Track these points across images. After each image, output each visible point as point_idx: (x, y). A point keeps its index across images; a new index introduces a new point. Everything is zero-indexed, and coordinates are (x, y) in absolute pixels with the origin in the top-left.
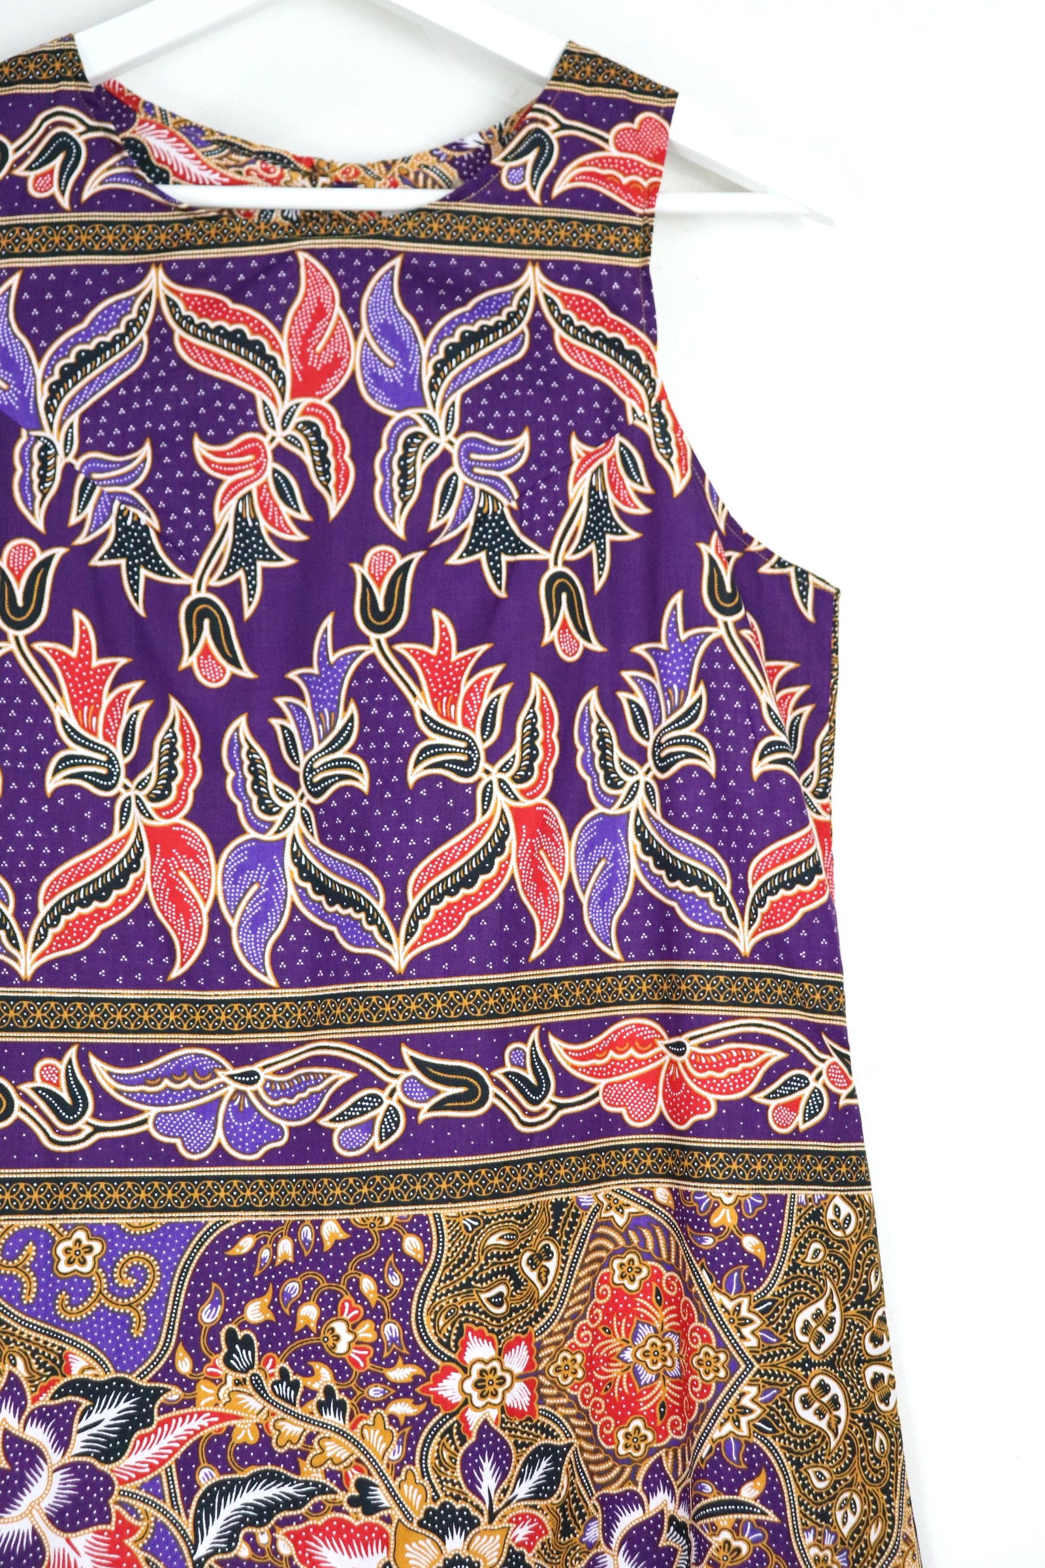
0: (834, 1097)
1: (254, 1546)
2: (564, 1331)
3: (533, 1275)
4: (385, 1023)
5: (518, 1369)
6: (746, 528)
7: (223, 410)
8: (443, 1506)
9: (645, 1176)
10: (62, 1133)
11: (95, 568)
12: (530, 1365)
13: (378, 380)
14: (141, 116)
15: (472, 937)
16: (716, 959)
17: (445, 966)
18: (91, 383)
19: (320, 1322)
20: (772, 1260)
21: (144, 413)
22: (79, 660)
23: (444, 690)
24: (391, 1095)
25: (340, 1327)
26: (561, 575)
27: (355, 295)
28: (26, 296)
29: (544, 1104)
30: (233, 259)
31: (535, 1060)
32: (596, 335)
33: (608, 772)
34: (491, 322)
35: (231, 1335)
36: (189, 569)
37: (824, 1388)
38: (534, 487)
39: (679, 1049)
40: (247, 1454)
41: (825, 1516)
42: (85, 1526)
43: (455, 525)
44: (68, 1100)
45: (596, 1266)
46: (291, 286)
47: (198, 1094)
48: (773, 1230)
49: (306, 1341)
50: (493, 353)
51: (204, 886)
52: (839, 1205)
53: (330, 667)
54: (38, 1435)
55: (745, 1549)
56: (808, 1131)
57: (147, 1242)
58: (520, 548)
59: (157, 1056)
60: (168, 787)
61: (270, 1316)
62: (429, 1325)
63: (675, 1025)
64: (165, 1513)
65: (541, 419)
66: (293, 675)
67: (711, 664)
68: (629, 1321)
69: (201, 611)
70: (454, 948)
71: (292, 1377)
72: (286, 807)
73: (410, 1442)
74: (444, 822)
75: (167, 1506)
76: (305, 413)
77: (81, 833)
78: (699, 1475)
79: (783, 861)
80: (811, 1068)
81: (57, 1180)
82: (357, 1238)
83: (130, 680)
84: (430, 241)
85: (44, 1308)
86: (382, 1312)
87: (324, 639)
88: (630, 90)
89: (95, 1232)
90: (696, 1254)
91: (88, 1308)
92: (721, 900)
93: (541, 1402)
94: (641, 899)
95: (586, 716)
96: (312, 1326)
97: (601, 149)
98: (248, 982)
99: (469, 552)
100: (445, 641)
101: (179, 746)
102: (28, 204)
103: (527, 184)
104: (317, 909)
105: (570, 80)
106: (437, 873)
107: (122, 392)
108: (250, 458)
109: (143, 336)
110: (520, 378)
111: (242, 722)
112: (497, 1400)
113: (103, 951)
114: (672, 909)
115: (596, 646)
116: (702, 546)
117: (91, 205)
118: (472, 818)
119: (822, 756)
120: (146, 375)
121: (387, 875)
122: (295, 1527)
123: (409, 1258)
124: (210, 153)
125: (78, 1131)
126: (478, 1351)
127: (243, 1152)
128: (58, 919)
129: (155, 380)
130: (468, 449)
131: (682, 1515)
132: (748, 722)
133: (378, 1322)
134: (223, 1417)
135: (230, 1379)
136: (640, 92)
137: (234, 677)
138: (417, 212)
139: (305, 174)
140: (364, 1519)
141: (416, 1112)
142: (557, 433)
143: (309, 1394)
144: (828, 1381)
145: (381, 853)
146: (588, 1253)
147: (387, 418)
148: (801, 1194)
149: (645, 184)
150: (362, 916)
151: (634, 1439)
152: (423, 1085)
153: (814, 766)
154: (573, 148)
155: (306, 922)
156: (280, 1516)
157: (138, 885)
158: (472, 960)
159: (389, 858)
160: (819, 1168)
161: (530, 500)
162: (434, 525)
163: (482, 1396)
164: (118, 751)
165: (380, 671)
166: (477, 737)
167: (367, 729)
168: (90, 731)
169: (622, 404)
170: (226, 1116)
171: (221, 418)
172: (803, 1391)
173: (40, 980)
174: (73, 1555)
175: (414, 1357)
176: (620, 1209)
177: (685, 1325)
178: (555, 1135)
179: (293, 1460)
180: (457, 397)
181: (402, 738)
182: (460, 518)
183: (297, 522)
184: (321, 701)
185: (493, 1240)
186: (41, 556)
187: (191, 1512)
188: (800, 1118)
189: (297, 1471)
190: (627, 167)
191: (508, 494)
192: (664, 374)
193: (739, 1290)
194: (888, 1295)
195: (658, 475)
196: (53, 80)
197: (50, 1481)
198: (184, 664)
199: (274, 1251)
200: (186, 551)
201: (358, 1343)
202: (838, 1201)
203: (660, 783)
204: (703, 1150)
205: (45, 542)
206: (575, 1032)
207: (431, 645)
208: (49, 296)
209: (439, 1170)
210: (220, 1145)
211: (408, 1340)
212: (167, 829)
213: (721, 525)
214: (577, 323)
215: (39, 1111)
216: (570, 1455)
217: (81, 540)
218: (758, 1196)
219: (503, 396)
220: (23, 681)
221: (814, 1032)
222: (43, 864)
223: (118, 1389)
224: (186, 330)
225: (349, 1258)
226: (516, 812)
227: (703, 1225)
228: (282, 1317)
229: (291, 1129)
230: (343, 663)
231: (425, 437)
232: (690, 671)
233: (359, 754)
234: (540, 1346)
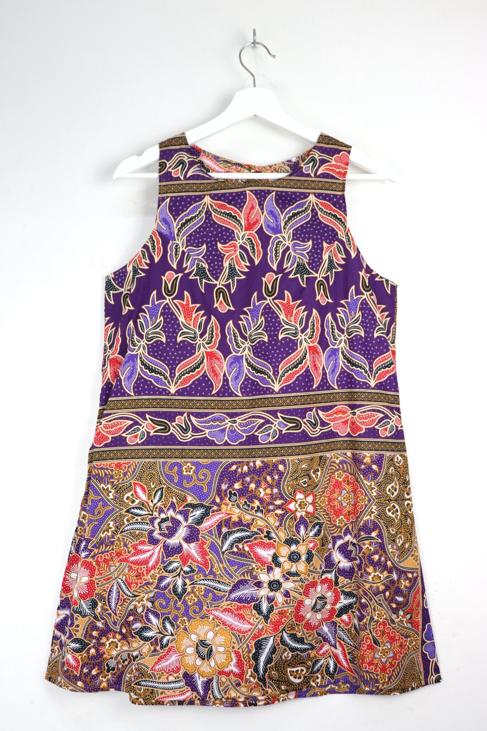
0: (397, 427)
1: (238, 548)
2: (322, 491)
3: (314, 476)
4: (273, 406)
5: (310, 501)
6: (372, 267)
7: (226, 235)
8: (290, 538)
9: (344, 449)
10: (184, 436)
11: (191, 279)
12: (313, 501)
13: (269, 226)
14: (202, 154)
15: (297, 382)
16: (364, 388)
17: (290, 390)
18: (189, 228)
19: (256, 489)
20: (380, 472)
21: (204, 236)
22: (186, 305)
23: (289, 313)
24: (275, 426)
25: (261, 490)
26: (321, 281)
27: (262, 202)
28: (171, 204)
29: (317, 429)
30: (228, 193)
31: (314, 417)
32: (330, 213)
33: (334, 336)
34: (301, 210)
35: (230, 492)
36: (217, 279)
37: (394, 507)
38: (313, 256)
39: (354, 414)
40: (235, 524)
41: (394, 541)
42: (193, 542)
43: (291, 267)
44: (185, 427)
45: (331, 474)
46: (244, 200)
47: (220, 426)
48: (380, 463)
49: (252, 494)
50: (301, 219)
51: (221, 368)
52: (398, 457)
53: (256, 307)
54: (180, 517)
55: (372, 549)
56: (389, 437)
57: (207, 467)
58: (309, 273)
59: (209, 415)
60: (211, 340)
61: (241, 487)
62: (286, 489)
63: (353, 407)
64: (214, 539)
65: (315, 237)
66: (245, 309)
67: (363, 306)
68: (340, 489)
69: (220, 291)
70: (292, 385)
71: (248, 503)
72: (244, 346)
73: (281, 521)
74: (289, 350)
75: (214, 537)
76: (248, 235)
77: (187, 353)
78: (360, 530)
79: (383, 361)
80: (391, 419)
81: (182, 449)
82: (266, 465)
83: (201, 310)
84: (283, 187)
85: (180, 484)
86: (273, 486)
87: (254, 299)
88: (338, 145)
89: (193, 464)
90: (359, 470)
91: (192, 484)
92: (366, 372)
93: (316, 510)
94: (343, 372)
95: (328, 320)
96: (254, 489)
97: (329, 162)
98: (234, 395)
99: (295, 274)
100: (288, 299)
101: (214, 329)
102: (172, 179)
103: (310, 172)
104: (253, 375)
105: (322, 143)
106: (287, 364)
107: (198, 230)
108: (233, 248)
109: (203, 214)
110: (309, 225)
111: (231, 322)
112: (305, 510)
113: (193, 386)
114: (352, 375)
115: (330, 301)
116: (360, 273)
117: (189, 179)
118: (297, 349)
119: (393, 332)
120: (205, 225)
121: (273, 365)
122: (249, 543)
123: (280, 471)
124: (221, 164)
125: (188, 436)
126: (300, 496)
127: (233, 442)
128: (181, 377)
129: (207, 227)
130: (295, 245)
131: (355, 541)
132: (373, 322)
133: (272, 488)
134: (229, 514)
135: (230, 504)
136: (341, 146)
137: (229, 310)
138: (280, 179)
139: (247, 169)
140: (268, 541)
141: (282, 431)
142: (319, 241)
143: (253, 508)
144: (395, 505)
145: (271, 359)
146: (329, 470)
147: (271, 237)
148: (388, 454)
149: (343, 171)
150: (266, 376)
151: (341, 521)
152: (284, 423)
153: (391, 335)
154: (323, 162)
155: (250, 378)
156: (245, 540)
157: (203, 368)
158: (297, 389)
159: (274, 360)
160: (393, 447)
161: (312, 260)
162: (285, 267)
163: (301, 509)
164: (197, 330)
165: (270, 308)
166: (298, 326)
167: (267, 324)
168: (189, 325)
169: (337, 233)
170: (228, 432)
171: (225, 237)
172: (388, 507)
173: (177, 394)
174: (190, 549)
175: (282, 498)
176: (337, 458)
177: (356, 490)
178: (320, 437)
179: (248, 525)
180: (291, 231)
181: (277, 327)
182: (292, 265)
183: (246, 266)
184: (254, 316)
185: (303, 466)
186: (175, 276)
187: (221, 539)
188: (387, 433)
189: (250, 529)
190: (338, 167)
191: (306, 258)
192: (349, 224)
193: (371, 480)
194: (411, 482)
195: (347, 253)
196: (179, 145)
197: (183, 530)
198: (215, 306)
199: (242, 469)
200: (216, 274)
201: (266, 494)
202: (398, 456)
203: (348, 339)
204: (361, 441)
205: (177, 272)
206: (325, 409)
207: (284, 300)
208: (178, 204)
209: (289, 447)
210: (226, 440)
211: (280, 493)
212: (211, 352)
213: (365, 266)
214: (324, 210)
215: (177, 430)
216: (324, 525)
217: (187, 271)
218: (376, 454)
219: (304, 230)
220: (171, 311)
221: (391, 409)
222: (177, 362)
223: (200, 506)
224: (215, 213)
225: (263, 471)
226: (309, 347)
227: (361, 462)
228: (245, 487)
229: (246, 436)
230: (260, 306)
231: (282, 242)
232: (357, 308)
233: (265, 331)
234: (316, 496)
